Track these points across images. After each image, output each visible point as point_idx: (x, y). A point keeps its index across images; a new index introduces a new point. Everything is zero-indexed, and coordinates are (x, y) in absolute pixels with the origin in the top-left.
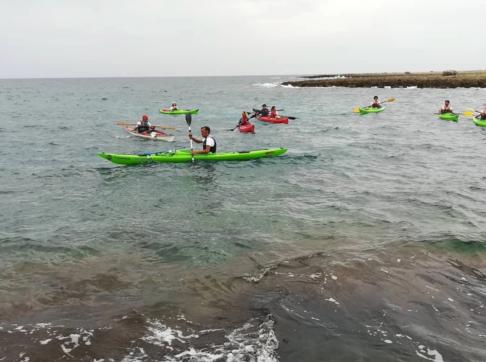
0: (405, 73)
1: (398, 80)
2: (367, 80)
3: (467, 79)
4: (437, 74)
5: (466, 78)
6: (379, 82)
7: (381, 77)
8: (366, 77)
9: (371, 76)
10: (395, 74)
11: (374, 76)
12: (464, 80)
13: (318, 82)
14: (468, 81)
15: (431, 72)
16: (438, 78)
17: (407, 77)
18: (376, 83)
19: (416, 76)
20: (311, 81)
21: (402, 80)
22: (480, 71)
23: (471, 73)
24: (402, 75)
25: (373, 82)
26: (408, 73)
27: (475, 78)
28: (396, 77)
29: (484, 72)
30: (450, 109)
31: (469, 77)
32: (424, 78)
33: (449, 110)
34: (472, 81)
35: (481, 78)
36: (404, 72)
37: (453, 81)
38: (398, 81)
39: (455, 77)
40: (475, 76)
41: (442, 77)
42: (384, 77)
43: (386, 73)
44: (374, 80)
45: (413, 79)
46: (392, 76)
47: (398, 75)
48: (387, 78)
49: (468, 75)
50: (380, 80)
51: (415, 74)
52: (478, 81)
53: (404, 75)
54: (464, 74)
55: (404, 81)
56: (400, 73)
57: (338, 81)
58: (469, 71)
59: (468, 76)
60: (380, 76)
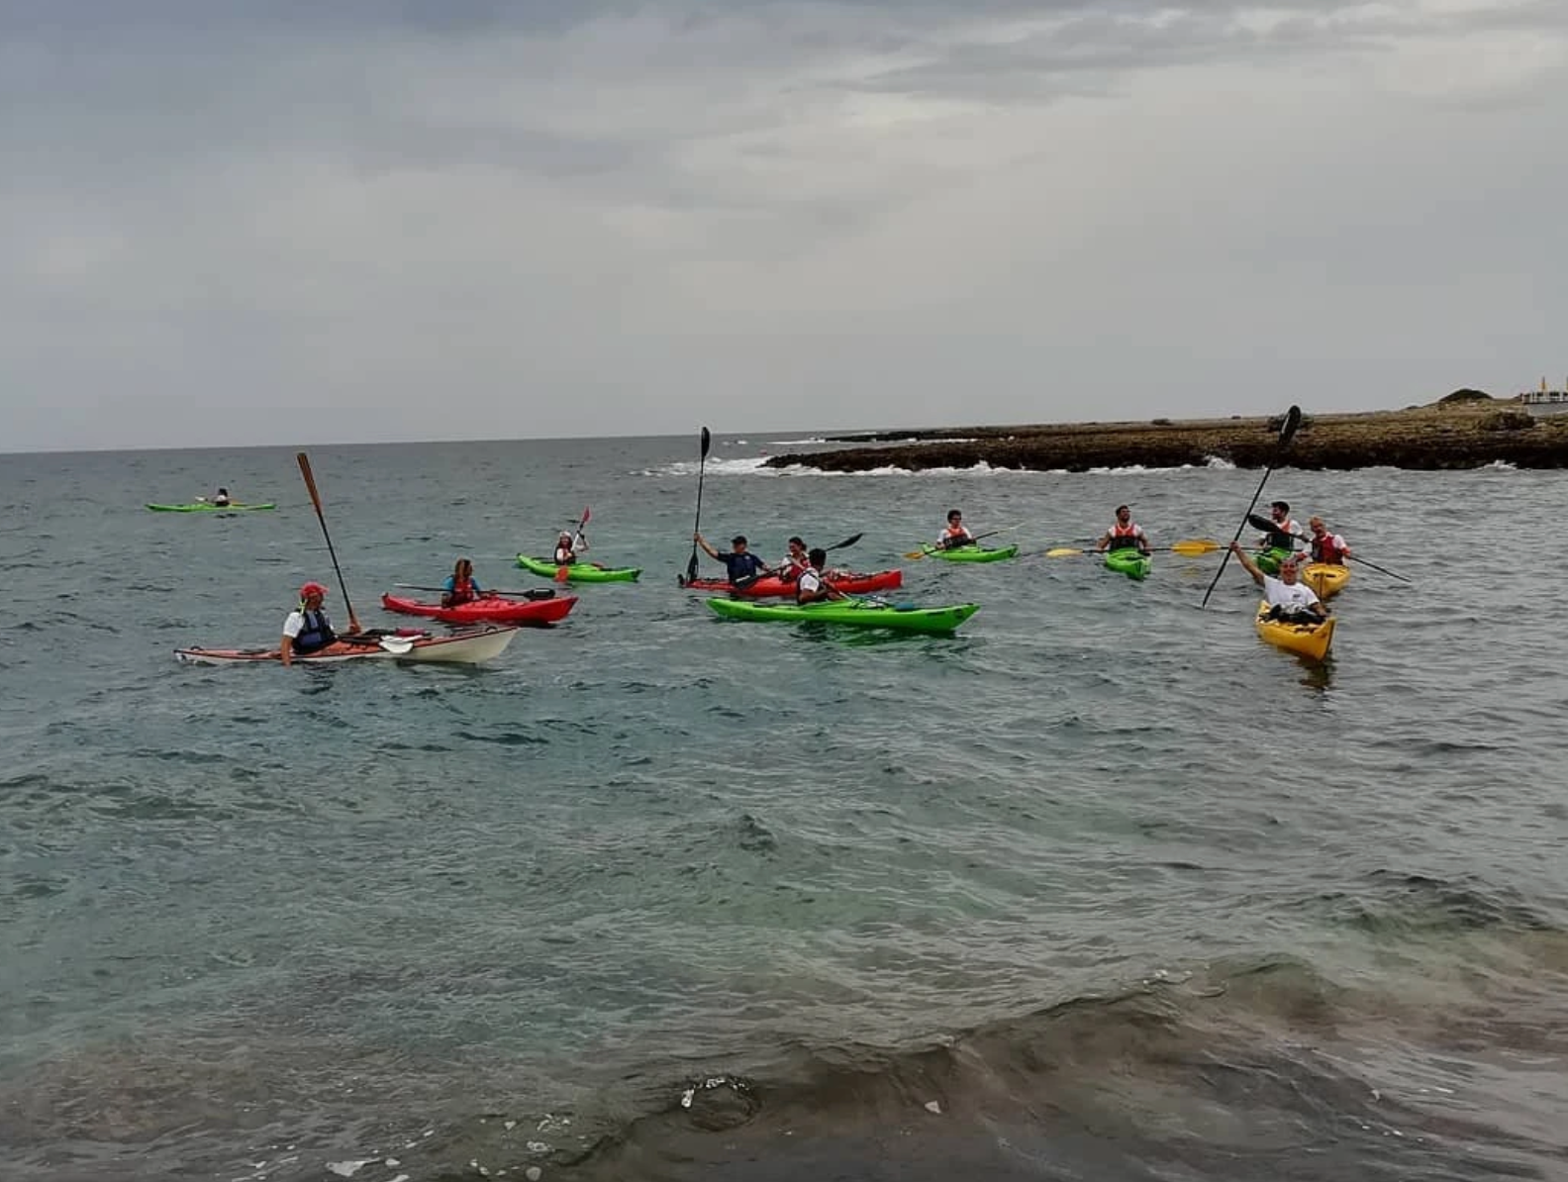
0: (1155, 422)
1: (1129, 444)
2: (1035, 446)
3: (1342, 441)
4: (1252, 425)
5: (1338, 438)
6: (1072, 454)
7: (1079, 437)
8: (1033, 439)
9: (1049, 435)
10: (1120, 427)
11: (1057, 434)
12: (1334, 444)
13: (882, 455)
14: (1344, 447)
15: (1234, 418)
16: (1254, 438)
17: (1158, 436)
18: (1064, 455)
19: (1185, 433)
20: (859, 451)
21: (1144, 446)
22: (1384, 415)
23: (1356, 420)
24: (1143, 430)
25: (1055, 454)
26: (1162, 422)
27: (1368, 436)
28: (1124, 437)
29: (1397, 417)
30: (1135, 533)
31: (1349, 434)
32: (1213, 437)
33: (1133, 537)
34: (1359, 445)
35: (1385, 437)
36: (1151, 419)
37: (1302, 448)
38: (1131, 448)
39: (1307, 436)
40: (1365, 431)
41: (1268, 435)
42: (1087, 437)
43: (1094, 424)
44: (1055, 447)
45: (1176, 443)
46: (1114, 432)
47: (1132, 431)
48: (1097, 439)
49: (1346, 427)
50: (1076, 447)
51: (1186, 424)
52: (1375, 447)
53: (1149, 430)
54: (1334, 422)
55: (1150, 450)
56: (1139, 423)
57: (945, 450)
58: (1350, 415)
59: (1347, 432)
60: (1074, 434)
